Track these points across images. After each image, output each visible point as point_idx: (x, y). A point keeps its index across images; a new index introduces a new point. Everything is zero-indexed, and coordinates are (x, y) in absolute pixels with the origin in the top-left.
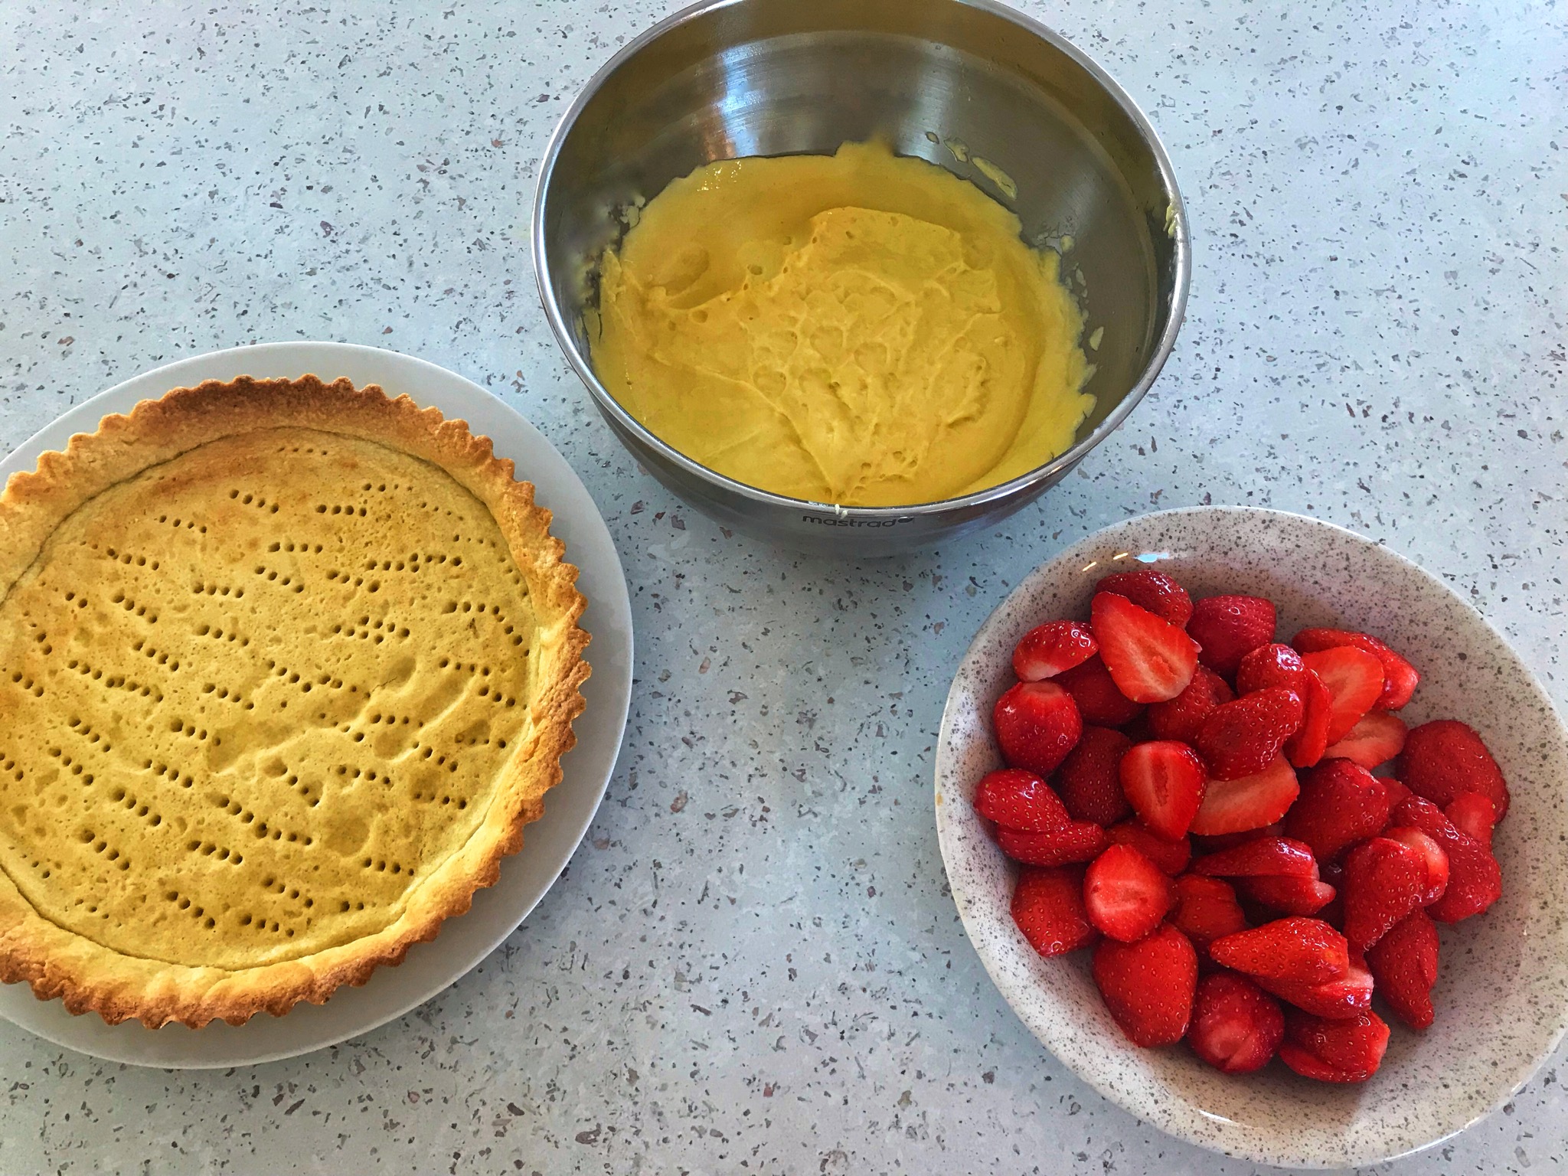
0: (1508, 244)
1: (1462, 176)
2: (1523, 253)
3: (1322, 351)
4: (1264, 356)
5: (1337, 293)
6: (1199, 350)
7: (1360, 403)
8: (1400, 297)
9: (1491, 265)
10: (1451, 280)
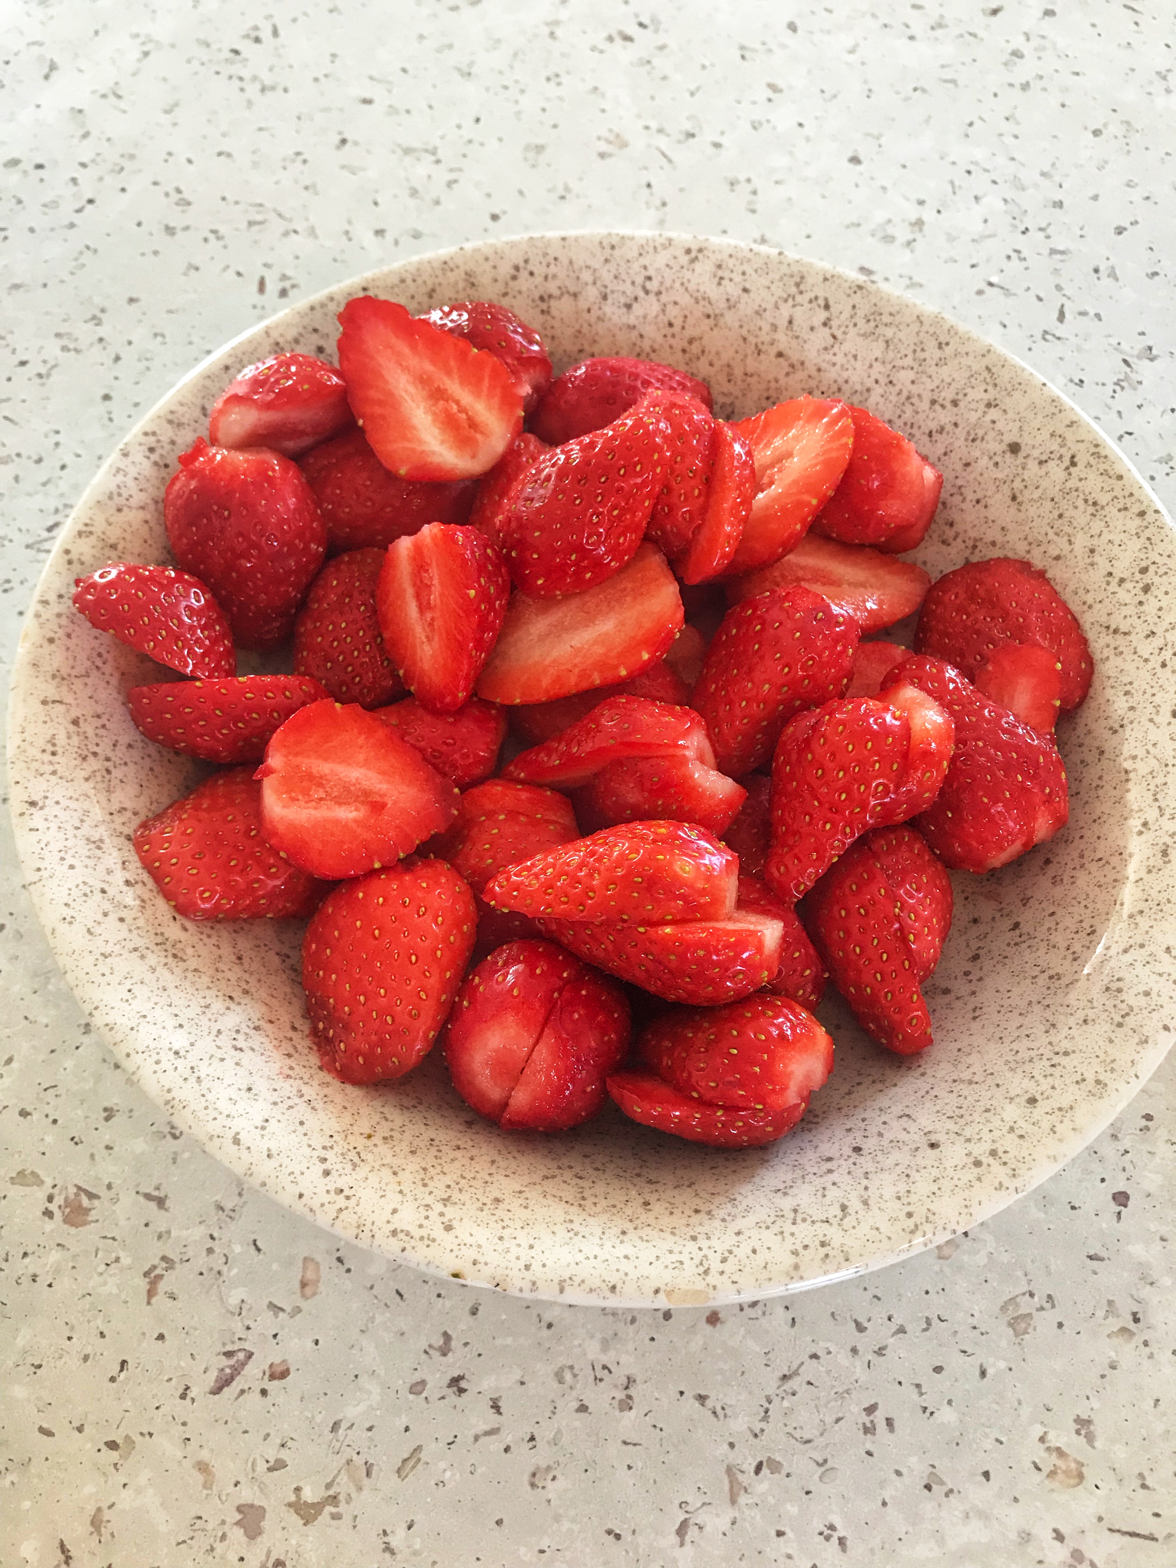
0: (647, 128)
1: (628, 38)
2: (662, 142)
3: (268, 205)
4: (175, 197)
5: (344, 141)
6: (80, 174)
7: (284, 277)
8: (438, 162)
9: (603, 147)
10: (531, 155)
